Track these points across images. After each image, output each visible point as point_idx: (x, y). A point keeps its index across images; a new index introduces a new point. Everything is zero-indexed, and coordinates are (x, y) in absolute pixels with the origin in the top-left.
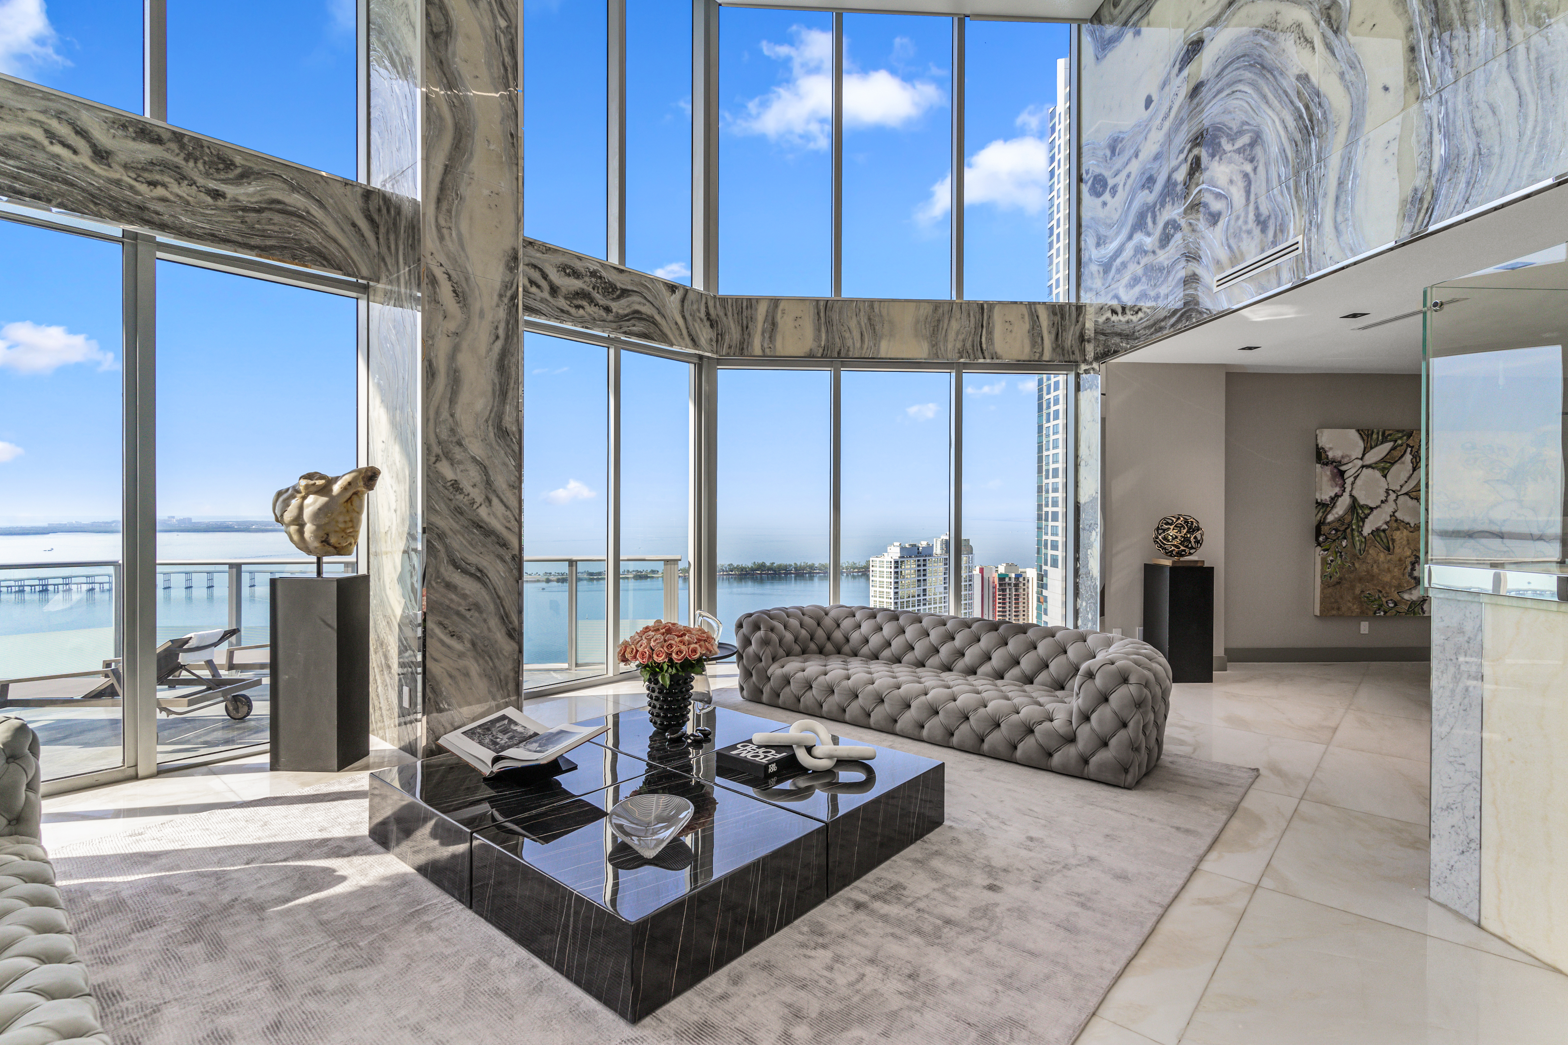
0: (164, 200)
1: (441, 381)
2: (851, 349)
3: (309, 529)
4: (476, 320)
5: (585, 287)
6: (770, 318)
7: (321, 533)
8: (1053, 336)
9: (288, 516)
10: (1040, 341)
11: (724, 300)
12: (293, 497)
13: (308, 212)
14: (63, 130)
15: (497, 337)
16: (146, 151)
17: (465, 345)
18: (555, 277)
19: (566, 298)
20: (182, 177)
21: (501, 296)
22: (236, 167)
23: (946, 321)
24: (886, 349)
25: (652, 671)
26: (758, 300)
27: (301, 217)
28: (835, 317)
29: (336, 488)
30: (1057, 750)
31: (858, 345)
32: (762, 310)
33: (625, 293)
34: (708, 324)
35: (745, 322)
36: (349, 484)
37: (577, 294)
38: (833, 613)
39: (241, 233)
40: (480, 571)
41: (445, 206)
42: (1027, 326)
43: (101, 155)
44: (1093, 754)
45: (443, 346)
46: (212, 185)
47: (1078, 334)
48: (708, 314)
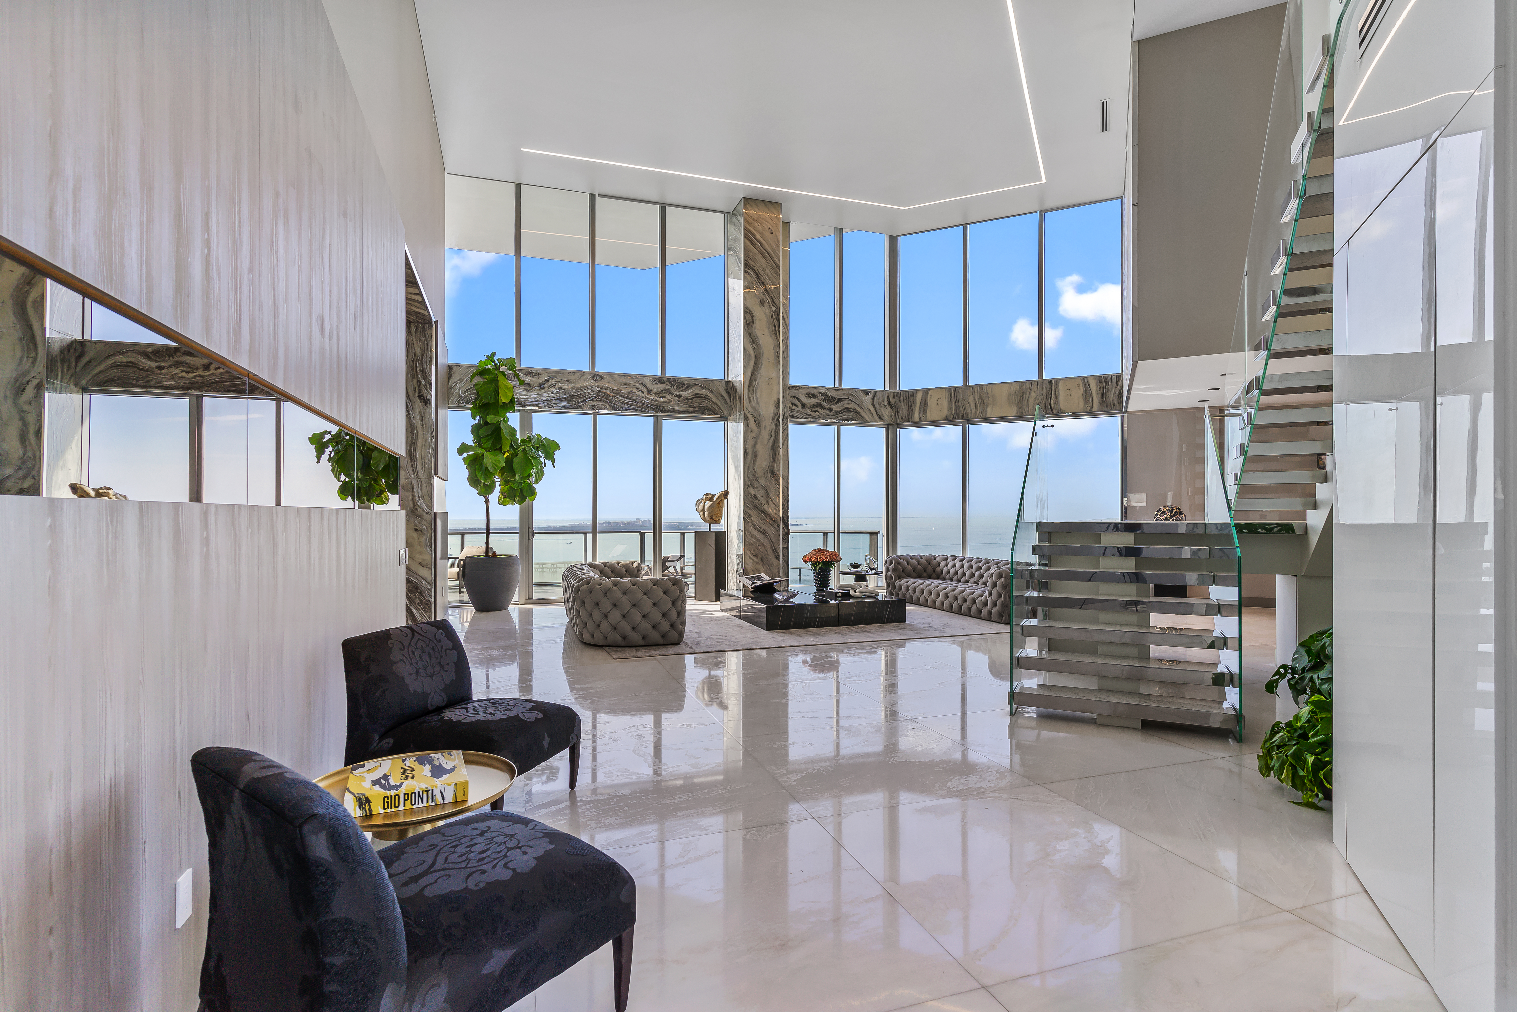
0: (665, 402)
1: (750, 456)
2: (970, 414)
3: (706, 513)
4: (763, 431)
5: (819, 401)
6: (924, 400)
7: (710, 515)
8: (1100, 396)
9: (700, 509)
10: (1090, 399)
11: (898, 394)
12: (701, 502)
13: (707, 395)
14: (640, 386)
15: (772, 436)
16: (661, 387)
17: (759, 442)
18: (804, 400)
19: (809, 408)
20: (670, 393)
21: (773, 419)
22: (685, 385)
23: (1028, 393)
24: (990, 412)
26: (917, 391)
27: (705, 398)
28: (960, 397)
29: (715, 499)
31: (974, 411)
32: (919, 397)
33: (840, 400)
34: (889, 408)
35: (910, 404)
36: (719, 497)
37: (815, 405)
38: (938, 559)
39: (686, 408)
40: (765, 531)
41: (751, 388)
42: (1082, 391)
43: (649, 391)
44: (992, 609)
45: (751, 442)
46: (679, 393)
47: (1117, 393)
48: (889, 402)
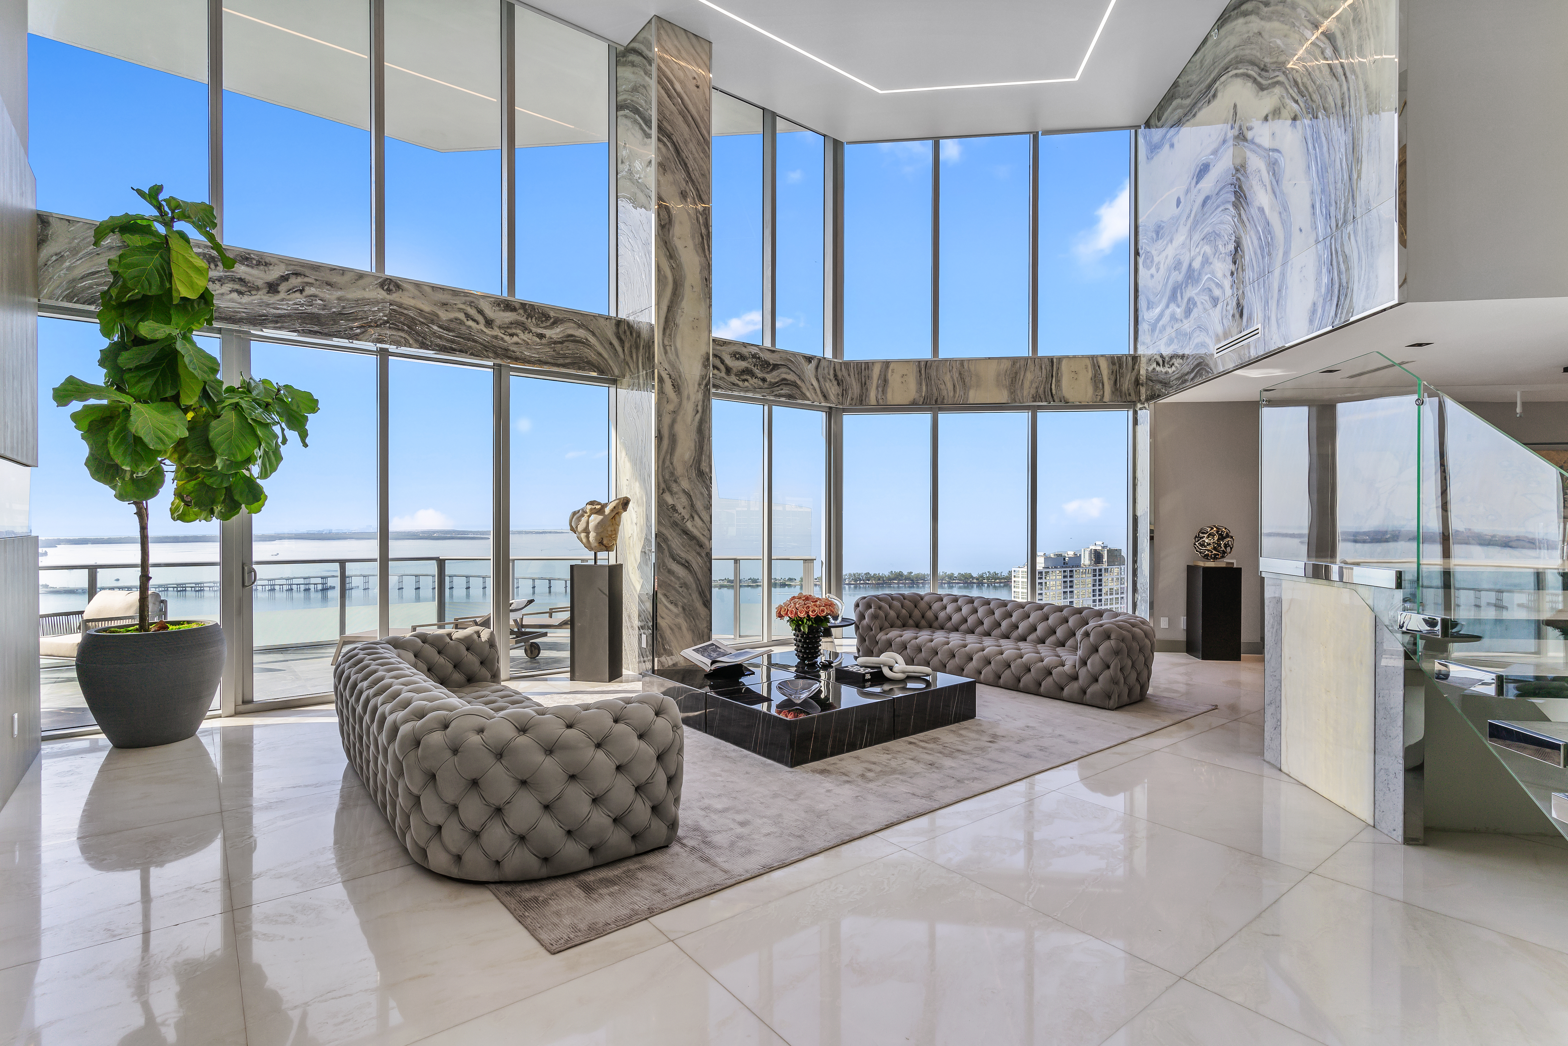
0: (517, 343)
1: (666, 442)
2: (946, 397)
3: (592, 535)
4: (685, 402)
5: (749, 366)
6: (883, 377)
7: (599, 538)
8: (1112, 382)
9: (581, 527)
10: (1101, 386)
11: (847, 364)
12: (582, 516)
13: (587, 340)
14: (472, 312)
15: (697, 412)
16: (510, 316)
17: (679, 418)
18: (729, 362)
19: (736, 375)
20: (525, 329)
21: (699, 385)
22: (551, 318)
23: (1022, 373)
24: (974, 396)
25: (797, 623)
26: (873, 363)
27: (583, 343)
28: (933, 373)
29: (607, 510)
30: (1066, 685)
31: (951, 394)
32: (876, 371)
33: (776, 367)
34: (835, 383)
35: (863, 380)
36: (615, 507)
37: (744, 371)
38: (926, 599)
39: (553, 357)
40: (688, 562)
41: (668, 332)
42: (1090, 374)
43: (489, 323)
44: (1088, 687)
45: (667, 420)
46: (540, 331)
47: (1133, 379)
48: (835, 375)
